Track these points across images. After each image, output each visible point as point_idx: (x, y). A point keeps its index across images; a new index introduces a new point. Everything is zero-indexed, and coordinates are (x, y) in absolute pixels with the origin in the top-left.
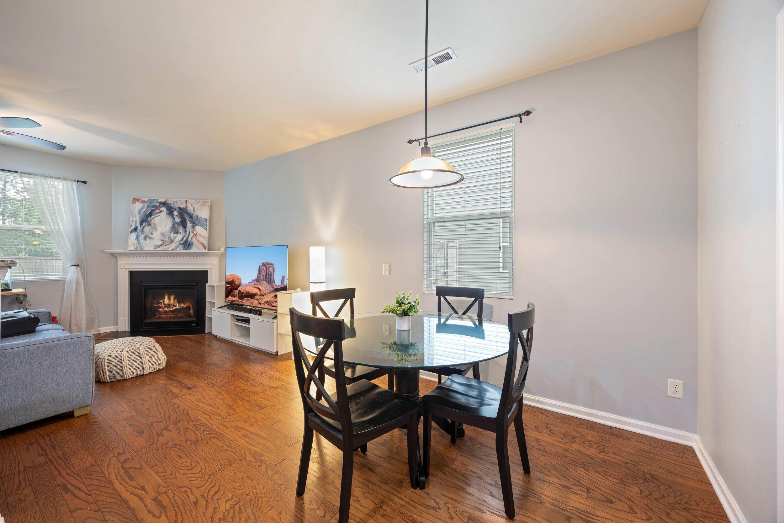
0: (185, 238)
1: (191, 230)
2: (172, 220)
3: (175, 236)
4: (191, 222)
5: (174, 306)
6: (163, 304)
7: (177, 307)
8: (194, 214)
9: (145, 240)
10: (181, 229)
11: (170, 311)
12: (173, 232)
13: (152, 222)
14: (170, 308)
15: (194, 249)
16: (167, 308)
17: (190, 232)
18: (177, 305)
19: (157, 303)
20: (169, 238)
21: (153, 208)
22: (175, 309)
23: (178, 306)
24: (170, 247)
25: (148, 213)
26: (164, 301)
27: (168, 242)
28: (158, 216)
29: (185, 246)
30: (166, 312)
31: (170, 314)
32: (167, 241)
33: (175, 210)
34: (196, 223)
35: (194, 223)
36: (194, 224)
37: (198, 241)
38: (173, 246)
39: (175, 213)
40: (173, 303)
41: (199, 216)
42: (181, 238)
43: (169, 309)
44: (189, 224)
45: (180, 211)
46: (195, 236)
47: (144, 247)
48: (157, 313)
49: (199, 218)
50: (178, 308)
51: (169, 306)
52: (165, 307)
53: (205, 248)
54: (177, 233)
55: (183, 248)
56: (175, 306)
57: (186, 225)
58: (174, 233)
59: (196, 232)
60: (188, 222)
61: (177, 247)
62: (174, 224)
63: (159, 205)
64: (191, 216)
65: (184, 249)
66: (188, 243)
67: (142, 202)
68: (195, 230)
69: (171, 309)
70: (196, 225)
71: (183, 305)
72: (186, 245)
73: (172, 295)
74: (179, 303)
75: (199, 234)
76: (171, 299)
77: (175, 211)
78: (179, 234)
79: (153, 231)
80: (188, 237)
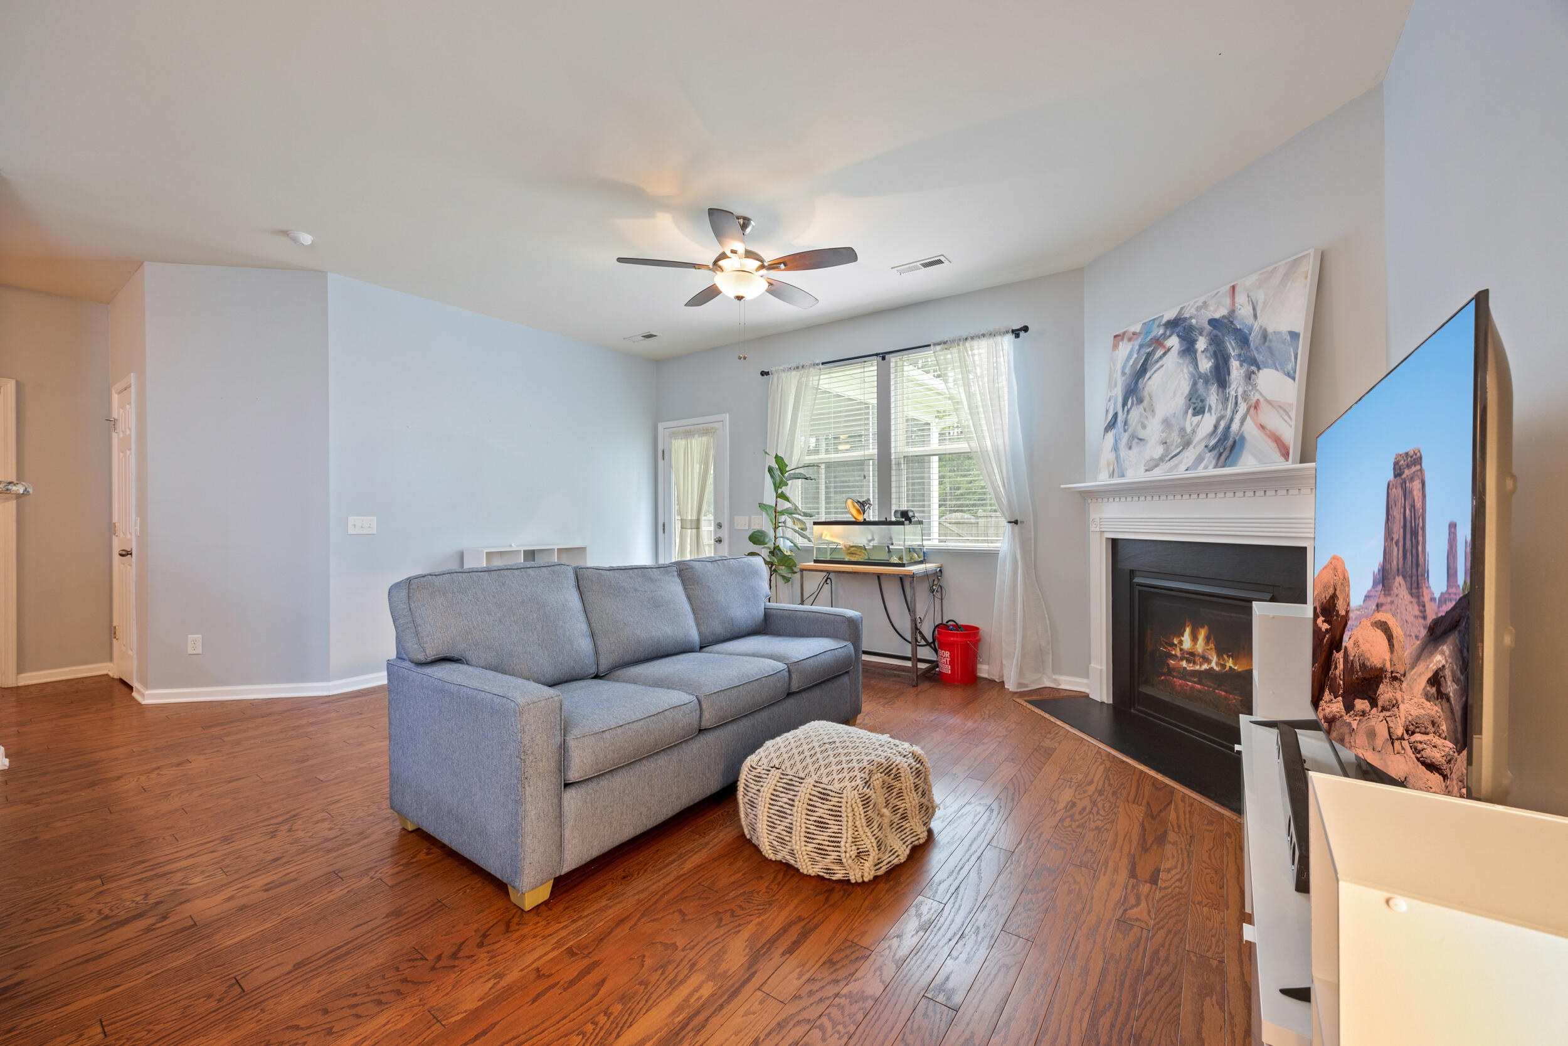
0: (1223, 424)
1: (1240, 391)
2: (1191, 370)
3: (1194, 424)
4: (1242, 362)
5: (1206, 660)
6: (1178, 650)
7: (1213, 665)
8: (1256, 327)
9: (1130, 448)
10: (1213, 397)
11: (1195, 673)
12: (1190, 411)
13: (1146, 393)
14: (1195, 663)
15: (1247, 464)
16: (1189, 661)
17: (1240, 398)
18: (1215, 659)
19: (1166, 643)
20: (1180, 432)
21: (1150, 346)
22: (1206, 670)
23: (1217, 664)
24: (1180, 462)
25: (1139, 367)
26: (1181, 642)
27: (1177, 447)
28: (1159, 369)
29: (1221, 455)
30: (1185, 674)
31: (1195, 682)
32: (1175, 443)
33: (1201, 334)
34: (1260, 358)
35: (1254, 362)
36: (1253, 364)
37: (1262, 427)
38: (1190, 455)
39: (1201, 344)
40: (1204, 651)
41: (1270, 330)
42: (1211, 428)
43: (1190, 667)
44: (1236, 370)
45: (1215, 332)
46: (1252, 410)
47: (1127, 469)
48: (1165, 670)
49: (1270, 337)
50: (1215, 668)
51: (1191, 656)
52: (1182, 659)
53: (1286, 454)
54: (1199, 411)
55: (1214, 462)
56: (1209, 661)
57: (1229, 374)
58: (1194, 415)
59: (1257, 396)
60: (1234, 364)
61: (1200, 459)
62: (1195, 384)
63: (1164, 334)
64: (1243, 340)
65: (1216, 466)
66: (1230, 443)
67: (1130, 340)
68: (1255, 386)
69: (1197, 668)
70: (1259, 368)
71: (1230, 664)
72: (1225, 449)
73: (1203, 627)
74: (1220, 655)
75: (1266, 400)
76: (1198, 639)
77: (1200, 337)
78: (1207, 414)
79: (1147, 418)
80: (1232, 420)
